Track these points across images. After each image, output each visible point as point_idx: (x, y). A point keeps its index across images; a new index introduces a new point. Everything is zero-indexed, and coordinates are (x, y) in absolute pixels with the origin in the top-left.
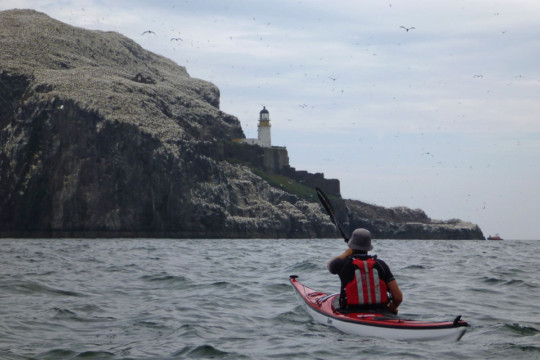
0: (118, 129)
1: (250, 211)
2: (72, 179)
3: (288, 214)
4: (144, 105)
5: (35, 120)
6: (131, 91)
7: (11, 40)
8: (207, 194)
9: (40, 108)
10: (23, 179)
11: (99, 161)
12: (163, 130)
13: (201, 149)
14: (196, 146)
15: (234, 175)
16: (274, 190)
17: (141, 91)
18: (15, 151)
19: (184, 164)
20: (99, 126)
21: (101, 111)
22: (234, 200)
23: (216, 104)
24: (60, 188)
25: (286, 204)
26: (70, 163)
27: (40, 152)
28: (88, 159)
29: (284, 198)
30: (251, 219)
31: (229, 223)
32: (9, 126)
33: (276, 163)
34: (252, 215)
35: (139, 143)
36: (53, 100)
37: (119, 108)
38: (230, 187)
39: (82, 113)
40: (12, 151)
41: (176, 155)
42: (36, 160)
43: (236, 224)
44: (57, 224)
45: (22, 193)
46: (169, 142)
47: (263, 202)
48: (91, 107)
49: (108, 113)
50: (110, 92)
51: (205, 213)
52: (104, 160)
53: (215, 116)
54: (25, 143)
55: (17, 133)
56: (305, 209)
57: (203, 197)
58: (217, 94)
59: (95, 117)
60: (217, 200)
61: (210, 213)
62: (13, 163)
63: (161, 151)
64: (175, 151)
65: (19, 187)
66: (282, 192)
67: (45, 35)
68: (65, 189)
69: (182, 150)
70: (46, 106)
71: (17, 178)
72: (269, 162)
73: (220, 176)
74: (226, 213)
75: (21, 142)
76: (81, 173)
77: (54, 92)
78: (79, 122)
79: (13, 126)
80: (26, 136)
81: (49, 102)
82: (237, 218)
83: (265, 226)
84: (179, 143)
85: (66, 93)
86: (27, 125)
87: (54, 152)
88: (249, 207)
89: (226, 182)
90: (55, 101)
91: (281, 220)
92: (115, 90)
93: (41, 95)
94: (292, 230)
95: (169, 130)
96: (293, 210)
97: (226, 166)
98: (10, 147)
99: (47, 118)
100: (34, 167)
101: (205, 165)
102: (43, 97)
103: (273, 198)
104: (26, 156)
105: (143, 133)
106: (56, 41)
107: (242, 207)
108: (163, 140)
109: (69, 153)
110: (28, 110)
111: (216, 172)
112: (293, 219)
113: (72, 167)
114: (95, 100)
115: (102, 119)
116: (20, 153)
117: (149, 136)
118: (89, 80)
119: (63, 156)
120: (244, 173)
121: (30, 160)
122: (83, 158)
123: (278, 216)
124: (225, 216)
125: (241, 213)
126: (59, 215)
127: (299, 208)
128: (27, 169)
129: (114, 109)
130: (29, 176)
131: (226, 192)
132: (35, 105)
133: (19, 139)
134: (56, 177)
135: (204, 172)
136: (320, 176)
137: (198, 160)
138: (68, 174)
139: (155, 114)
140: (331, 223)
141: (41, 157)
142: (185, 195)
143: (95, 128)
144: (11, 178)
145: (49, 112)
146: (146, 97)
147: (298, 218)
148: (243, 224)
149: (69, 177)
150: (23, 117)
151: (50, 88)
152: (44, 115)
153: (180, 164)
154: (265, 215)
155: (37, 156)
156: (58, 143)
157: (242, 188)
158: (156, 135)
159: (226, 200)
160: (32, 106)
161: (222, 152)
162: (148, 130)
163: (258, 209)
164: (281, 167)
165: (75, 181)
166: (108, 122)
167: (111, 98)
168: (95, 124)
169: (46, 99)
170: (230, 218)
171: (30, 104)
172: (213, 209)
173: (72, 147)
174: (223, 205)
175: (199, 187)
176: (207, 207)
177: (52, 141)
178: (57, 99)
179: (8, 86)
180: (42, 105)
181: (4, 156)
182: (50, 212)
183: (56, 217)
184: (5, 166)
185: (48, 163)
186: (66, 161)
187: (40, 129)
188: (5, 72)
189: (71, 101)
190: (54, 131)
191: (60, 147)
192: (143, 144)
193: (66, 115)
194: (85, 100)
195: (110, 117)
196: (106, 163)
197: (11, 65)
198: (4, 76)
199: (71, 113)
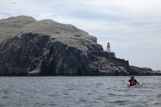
0: (72, 49)
1: (105, 69)
2: (61, 61)
3: (115, 70)
4: (78, 43)
5: (51, 47)
6: (75, 39)
7: (45, 27)
8: (94, 65)
10: (48, 62)
11: (67, 57)
12: (83, 49)
13: (93, 53)
14: (91, 53)
15: (101, 60)
16: (111, 64)
17: (77, 39)
19: (88, 57)
20: (67, 48)
21: (67, 44)
22: (101, 66)
23: (96, 42)
24: (57, 64)
25: (115, 67)
26: (60, 57)
29: (114, 65)
30: (106, 71)
31: (100, 72)
32: (45, 48)
33: (112, 57)
34: (106, 70)
35: (77, 52)
36: (55, 42)
37: (72, 43)
38: (100, 63)
39: (63, 45)
40: (45, 55)
41: (86, 55)
43: (102, 72)
44: (57, 73)
45: (48, 65)
46: (84, 52)
47: (109, 67)
50: (69, 39)
51: (94, 70)
52: (68, 57)
53: (96, 45)
54: (49, 53)
55: (47, 50)
56: (120, 68)
57: (93, 66)
58: (96, 39)
59: (66, 46)
60: (97, 66)
61: (95, 70)
62: (46, 58)
63: (82, 54)
64: (86, 54)
65: (47, 63)
66: (114, 64)
67: (53, 26)
68: (59, 64)
69: (88, 53)
70: (54, 43)
71: (47, 61)
72: (110, 56)
73: (97, 60)
74: (99, 69)
75: (48, 52)
76: (63, 60)
77: (56, 40)
78: (62, 47)
79: (46, 48)
80: (49, 51)
81: (54, 42)
83: (109, 73)
84: (87, 52)
85: (59, 40)
86: (49, 48)
88: (105, 68)
89: (99, 62)
91: (114, 71)
92: (71, 39)
93: (52, 40)
94: (116, 74)
95: (84, 49)
96: (117, 69)
97: (99, 58)
99: (54, 46)
100: (51, 58)
101: (94, 57)
102: (53, 41)
103: (111, 66)
104: (49, 56)
105: (78, 49)
106: (56, 27)
107: (103, 68)
108: (83, 51)
109: (59, 55)
111: (97, 59)
112: (116, 71)
113: (60, 58)
114: (66, 42)
115: (68, 46)
116: (47, 55)
117: (79, 50)
118: (64, 36)
120: (104, 59)
121: (50, 57)
122: (63, 56)
123: (113, 70)
124: (99, 70)
126: (57, 70)
127: (118, 68)
128: (49, 59)
129: (70, 44)
130: (50, 61)
131: (99, 64)
133: (47, 51)
134: (56, 61)
135: (93, 59)
136: (123, 60)
137: (92, 56)
138: (59, 60)
139: (81, 45)
140: (126, 72)
141: (53, 56)
142: (89, 65)
143: (66, 48)
144: (45, 61)
146: (78, 40)
147: (118, 71)
148: (104, 72)
149: (60, 61)
150: (48, 46)
151: (55, 39)
152: (53, 45)
153: (87, 57)
154: (109, 70)
155: (52, 56)
156: (57, 52)
157: (103, 63)
158: (81, 50)
159: (99, 66)
160: (50, 43)
161: (98, 54)
162: (79, 49)
163: (107, 68)
164: (113, 58)
165: (61, 62)
167: (70, 41)
168: (66, 47)
170: (100, 71)
172: (96, 69)
173: (60, 53)
174: (98, 67)
175: (92, 63)
176: (94, 68)
177: (55, 52)
178: (56, 41)
179: (44, 39)
180: (53, 43)
181: (43, 56)
182: (55, 70)
183: (57, 71)
184: (44, 58)
185: (54, 57)
186: (59, 57)
187: (52, 49)
188: (43, 35)
189: (60, 42)
190: (56, 49)
191: (57, 54)
192: (78, 52)
193: (59, 45)
194: (63, 42)
195: (70, 46)
196: (69, 57)
197: (45, 33)
198: (43, 36)
199: (60, 45)
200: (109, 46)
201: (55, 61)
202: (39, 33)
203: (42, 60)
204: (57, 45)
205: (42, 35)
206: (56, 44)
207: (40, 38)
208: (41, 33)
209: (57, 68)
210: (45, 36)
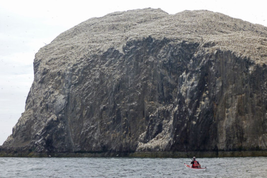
2: (232, 111)
5: (203, 67)
7: (190, 23)
9: (206, 59)
10: (195, 112)
11: (251, 96)
18: (188, 91)
20: (251, 69)
21: (252, 58)
24: (223, 119)
26: (230, 99)
27: (207, 92)
28: (243, 95)
32: (184, 73)
36: (216, 52)
39: (238, 60)
40: (186, 92)
42: (204, 98)
44: (221, 146)
45: (194, 123)
48: (244, 55)
49: (257, 59)
50: (259, 45)
52: (255, 95)
54: (196, 85)
55: (189, 78)
59: (248, 62)
62: (187, 100)
65: (192, 118)
67: (213, 20)
68: (226, 119)
70: (211, 57)
71: (190, 112)
75: (193, 84)
76: (238, 106)
77: (217, 46)
78: (236, 67)
79: (187, 73)
80: (196, 80)
81: (212, 54)
85: (225, 47)
86: (197, 72)
87: (218, 91)
90: (217, 53)
92: (262, 44)
93: (207, 49)
98: (185, 89)
99: (211, 65)
100: (203, 103)
102: (209, 50)
104: (197, 94)
109: (229, 92)
110: (197, 60)
113: (232, 102)
114: (247, 50)
115: (253, 63)
116: (192, 92)
118: (242, 38)
119: (225, 94)
121: (200, 97)
122: (239, 94)
126: (222, 139)
128: (198, 104)
129: (262, 56)
130: (199, 110)
132: (202, 57)
133: (191, 82)
134: (219, 110)
138: (228, 108)
141: (208, 95)
143: (248, 71)
144: (186, 111)
145: (213, 61)
149: (229, 109)
150: (194, 66)
151: (214, 44)
152: (209, 63)
155: (204, 95)
156: (220, 84)
165: (234, 112)
166: (258, 66)
167: (259, 48)
168: (247, 68)
169: (210, 52)
171: (199, 57)
173: (231, 86)
177: (215, 83)
178: (219, 51)
179: (186, 51)
180: (207, 56)
181: (180, 96)
182: (216, 136)
183: (221, 141)
184: (181, 103)
185: (213, 99)
186: (227, 98)
187: (206, 75)
188: (184, 42)
189: (229, 52)
190: (217, 75)
191: (222, 87)
193: (226, 63)
194: (239, 51)
195: (259, 62)
196: (258, 97)
197: (188, 37)
198: (183, 44)
199: (229, 61)
201: (217, 109)
202: (173, 36)
203: (176, 108)
204: (219, 63)
205: (179, 42)
206: (218, 60)
207: (175, 51)
208: (178, 36)
209: (222, 132)
210: (190, 45)
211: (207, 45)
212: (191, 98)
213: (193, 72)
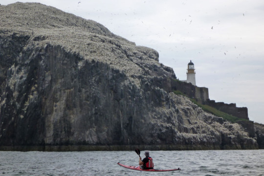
0: (94, 67)
1: (193, 129)
2: (61, 105)
3: (219, 131)
4: (113, 51)
5: (32, 61)
6: (104, 42)
7: (21, 16)
8: (161, 116)
9: (36, 52)
10: (22, 106)
11: (80, 91)
12: (128, 68)
13: (156, 82)
14: (152, 80)
15: (179, 103)
16: (206, 114)
17: (110, 42)
18: (17, 85)
19: (144, 93)
20: (80, 64)
21: (82, 54)
22: (181, 121)
23: (157, 60)
24: (51, 112)
25: (217, 124)
26: (59, 93)
27: (36, 85)
28: (72, 90)
29: (214, 120)
30: (195, 135)
31: (179, 138)
32: (13, 66)
33: (202, 97)
34: (195, 132)
35: (111, 77)
36: (46, 46)
37: (95, 52)
38: (177, 111)
39: (67, 55)
40: (15, 85)
41: (138, 86)
42: (33, 91)
43: (184, 139)
44: (49, 140)
45: (22, 117)
46: (132, 76)
47: (201, 123)
48: (74, 50)
49: (86, 55)
50: (89, 41)
51: (160, 130)
52: (84, 90)
53: (159, 66)
54: (25, 79)
55: (18, 72)
56: (230, 128)
57: (159, 118)
58: (158, 55)
59: (77, 58)
60: (169, 120)
61: (164, 130)
62: (16, 94)
63: (126, 83)
64: (137, 83)
65: (20, 112)
66: (213, 116)
68: (54, 113)
69: (143, 82)
70: (40, 51)
71: (18, 105)
72: (198, 95)
73: (170, 102)
74: (176, 130)
75: (22, 77)
76: (67, 101)
77: (47, 41)
78: (65, 62)
79: (16, 66)
80: (25, 73)
81: (42, 48)
82: (184, 134)
83: (205, 140)
84: (140, 77)
85: (55, 41)
86: (26, 65)
87: (47, 85)
88: (192, 126)
89: (175, 107)
90: (47, 47)
91: (215, 135)
92: (92, 40)
93: (37, 42)
94: (224, 143)
95: (131, 68)
96: (222, 129)
97: (173, 96)
98: (13, 82)
99: (41, 59)
100: (31, 97)
101: (159, 95)
103: (206, 119)
104: (26, 88)
105: (113, 69)
107: (186, 125)
108: (128, 75)
109: (58, 86)
110: (27, 53)
111: (167, 99)
112: (223, 135)
113: (60, 96)
114: (77, 46)
115: (83, 59)
116: (20, 86)
117: (117, 71)
118: (73, 33)
119: (53, 88)
120: (185, 102)
121: (28, 91)
122: (68, 89)
123: (212, 133)
124: (175, 133)
125: (186, 130)
126: (50, 133)
127: (226, 127)
128: (26, 98)
129: (91, 52)
130: (27, 104)
131: (175, 114)
132: (32, 50)
133: (20, 76)
134: (48, 104)
135: (158, 100)
137: (154, 91)
138: (57, 102)
139: (121, 57)
140: (249, 138)
141: (37, 89)
142: (145, 116)
143: (77, 66)
144: (14, 105)
145: (43, 55)
146: (114, 46)
147: (227, 134)
148: (189, 139)
149: (58, 104)
150: (23, 59)
151: (44, 38)
152: (39, 57)
153: (141, 93)
154: (204, 132)
155: (33, 88)
156: (50, 78)
157: (186, 112)
158: (122, 71)
159: (176, 121)
161: (170, 85)
162: (117, 67)
163: (198, 127)
164: (205, 100)
165: (63, 107)
166: (87, 62)
167: (89, 44)
168: (77, 63)
169: (40, 45)
170: (179, 134)
171: (28, 50)
172: (167, 128)
173: (60, 81)
174: (173, 124)
175: (155, 111)
176: (162, 126)
177: (44, 76)
178: (49, 45)
179: (16, 44)
180: (37, 50)
181: (8, 89)
182: (43, 130)
183: (48, 135)
184: (9, 96)
185: (42, 93)
186: (55, 92)
187: (36, 68)
188: (15, 34)
189: (59, 46)
190: (46, 69)
191: (51, 81)
192: (113, 78)
193: (55, 57)
194: (70, 46)
195: (89, 58)
196: (86, 92)
197: (20, 29)
198: (14, 36)
199: (59, 56)
200: (191, 71)
201: (45, 103)
202: (4, 28)
203: (4, 102)
204: (49, 57)
205: (9, 34)
206: (47, 54)
207: (5, 43)
208: (9, 28)
209: (49, 126)
210: (21, 37)
211: (38, 39)
212: (20, 92)
213: (22, 65)
